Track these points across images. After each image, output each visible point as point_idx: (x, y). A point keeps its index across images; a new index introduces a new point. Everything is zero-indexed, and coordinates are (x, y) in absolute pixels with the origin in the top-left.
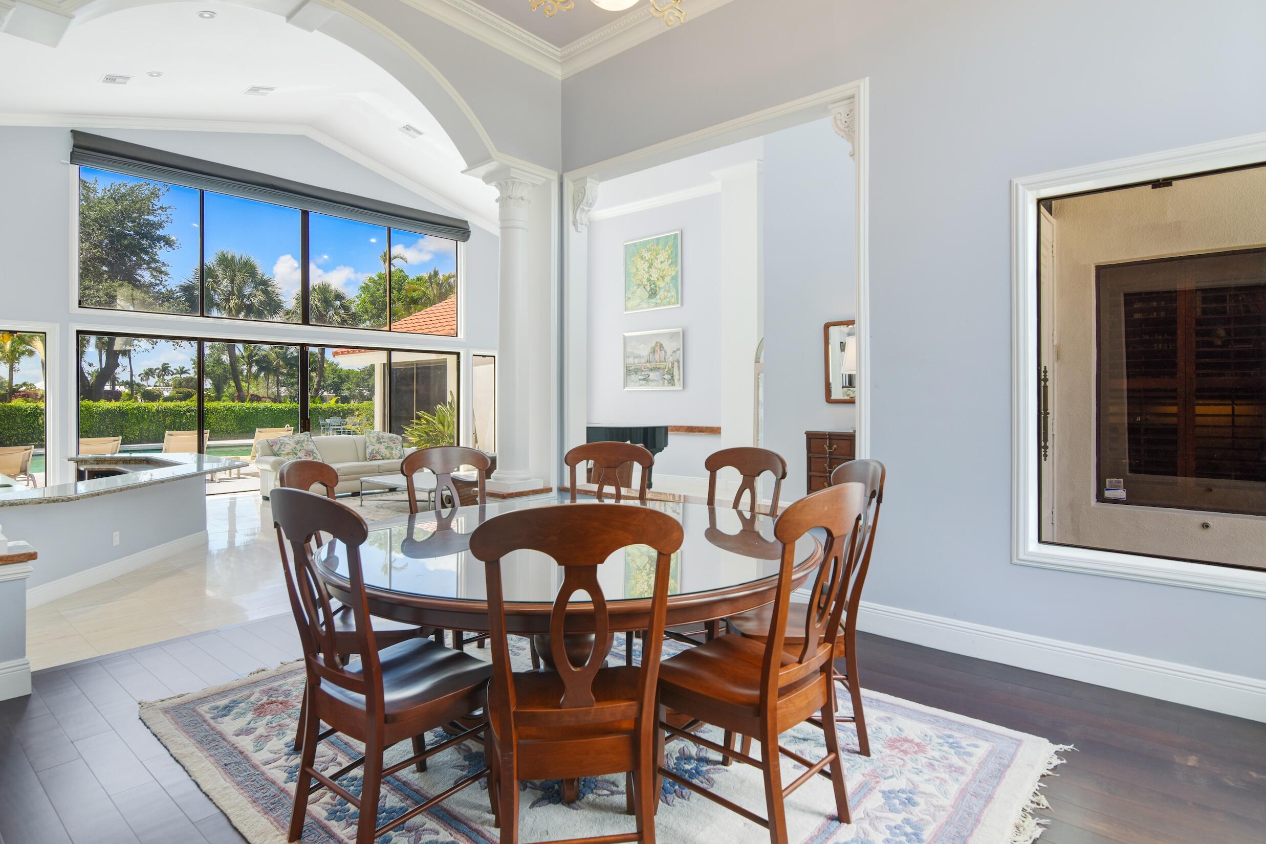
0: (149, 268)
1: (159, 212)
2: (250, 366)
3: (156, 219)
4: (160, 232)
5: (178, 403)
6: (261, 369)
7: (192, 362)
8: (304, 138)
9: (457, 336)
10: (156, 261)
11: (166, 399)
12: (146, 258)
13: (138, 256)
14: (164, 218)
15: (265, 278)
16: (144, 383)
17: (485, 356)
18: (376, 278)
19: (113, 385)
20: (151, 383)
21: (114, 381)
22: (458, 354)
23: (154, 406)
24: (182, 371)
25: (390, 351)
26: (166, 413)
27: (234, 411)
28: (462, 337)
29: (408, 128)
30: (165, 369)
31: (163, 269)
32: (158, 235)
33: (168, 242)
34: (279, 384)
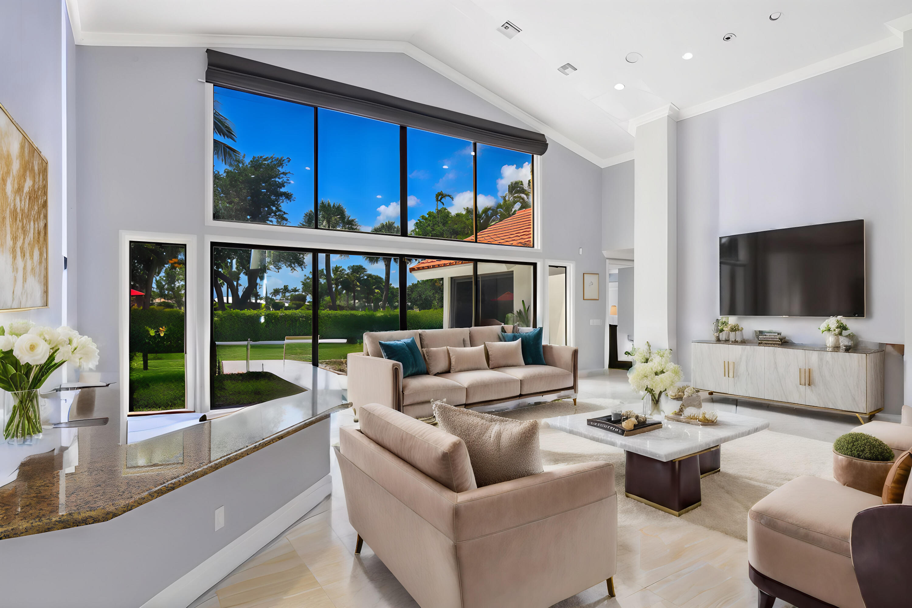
0: (276, 215)
1: (282, 176)
2: (337, 286)
3: (280, 181)
4: (283, 190)
5: (294, 311)
6: (343, 288)
7: (302, 283)
8: (402, 57)
9: (533, 247)
10: (280, 211)
11: (287, 308)
12: (274, 208)
13: (269, 207)
14: (285, 179)
15: (350, 219)
16: (275, 298)
17: (557, 267)
18: (427, 216)
19: (256, 300)
20: (278, 298)
21: (257, 296)
22: (535, 265)
23: (280, 313)
24: (295, 290)
25: (476, 262)
26: (286, 318)
27: (330, 317)
28: (539, 248)
29: (507, 25)
30: (286, 289)
31: (285, 216)
32: (281, 192)
33: (288, 196)
34: (355, 298)
